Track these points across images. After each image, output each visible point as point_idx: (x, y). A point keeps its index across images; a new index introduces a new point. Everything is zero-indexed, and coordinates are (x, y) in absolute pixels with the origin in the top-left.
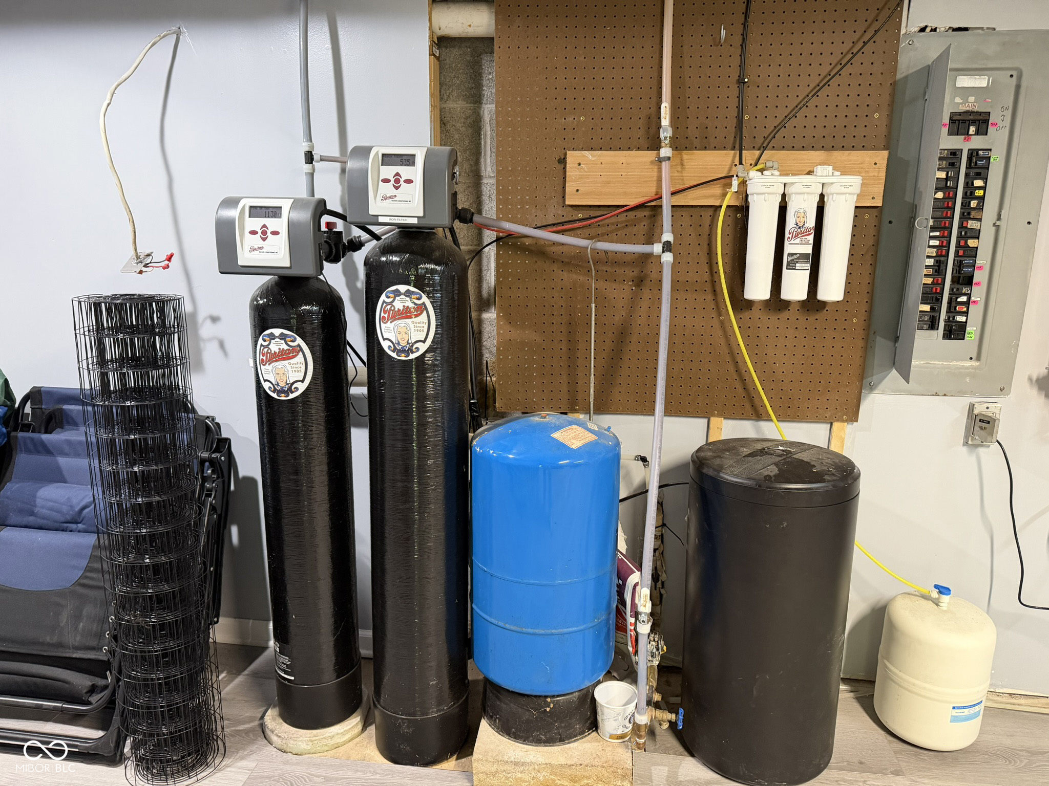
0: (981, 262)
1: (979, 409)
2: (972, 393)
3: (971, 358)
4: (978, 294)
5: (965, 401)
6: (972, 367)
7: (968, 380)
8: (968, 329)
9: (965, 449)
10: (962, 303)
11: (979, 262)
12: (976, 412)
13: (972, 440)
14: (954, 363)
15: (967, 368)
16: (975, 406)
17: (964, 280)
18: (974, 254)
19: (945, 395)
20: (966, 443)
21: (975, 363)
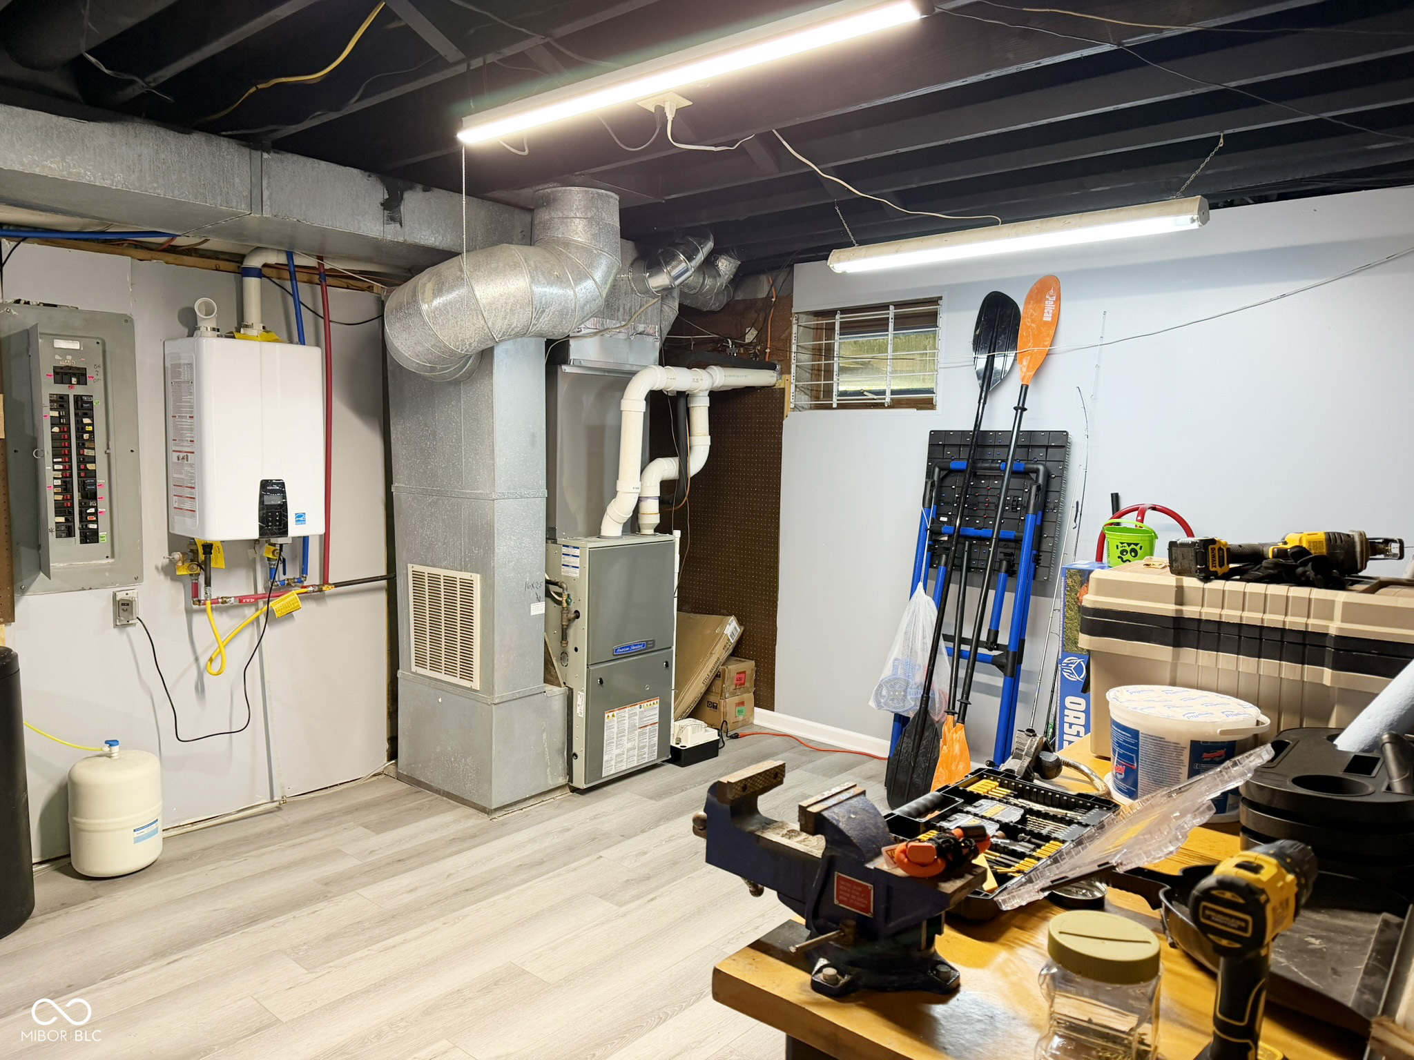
0: (101, 481)
1: (120, 596)
2: (113, 584)
3: (107, 557)
4: (103, 506)
5: (108, 592)
6: (108, 563)
7: (107, 574)
8: (100, 534)
9: (116, 631)
10: (91, 514)
11: (99, 481)
12: (118, 599)
13: (119, 622)
14: (94, 562)
15: (105, 564)
16: (117, 594)
17: (90, 495)
18: (94, 474)
19: (90, 589)
20: (116, 626)
21: (110, 561)
